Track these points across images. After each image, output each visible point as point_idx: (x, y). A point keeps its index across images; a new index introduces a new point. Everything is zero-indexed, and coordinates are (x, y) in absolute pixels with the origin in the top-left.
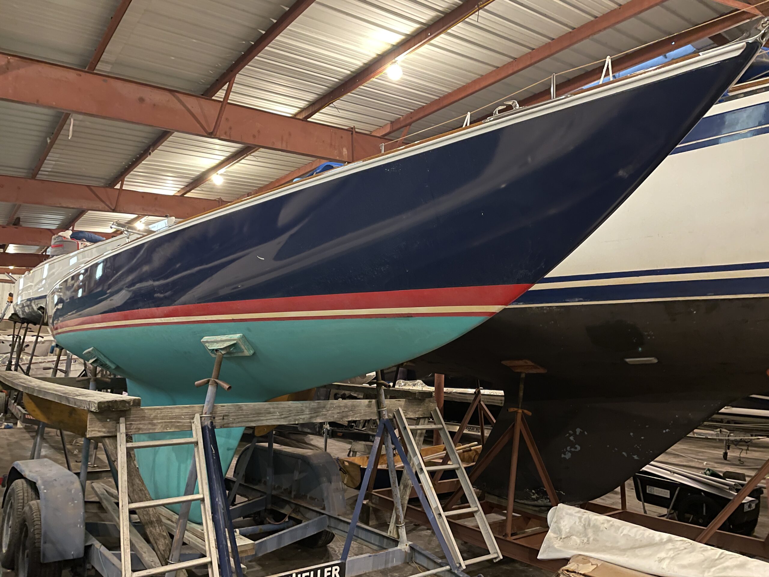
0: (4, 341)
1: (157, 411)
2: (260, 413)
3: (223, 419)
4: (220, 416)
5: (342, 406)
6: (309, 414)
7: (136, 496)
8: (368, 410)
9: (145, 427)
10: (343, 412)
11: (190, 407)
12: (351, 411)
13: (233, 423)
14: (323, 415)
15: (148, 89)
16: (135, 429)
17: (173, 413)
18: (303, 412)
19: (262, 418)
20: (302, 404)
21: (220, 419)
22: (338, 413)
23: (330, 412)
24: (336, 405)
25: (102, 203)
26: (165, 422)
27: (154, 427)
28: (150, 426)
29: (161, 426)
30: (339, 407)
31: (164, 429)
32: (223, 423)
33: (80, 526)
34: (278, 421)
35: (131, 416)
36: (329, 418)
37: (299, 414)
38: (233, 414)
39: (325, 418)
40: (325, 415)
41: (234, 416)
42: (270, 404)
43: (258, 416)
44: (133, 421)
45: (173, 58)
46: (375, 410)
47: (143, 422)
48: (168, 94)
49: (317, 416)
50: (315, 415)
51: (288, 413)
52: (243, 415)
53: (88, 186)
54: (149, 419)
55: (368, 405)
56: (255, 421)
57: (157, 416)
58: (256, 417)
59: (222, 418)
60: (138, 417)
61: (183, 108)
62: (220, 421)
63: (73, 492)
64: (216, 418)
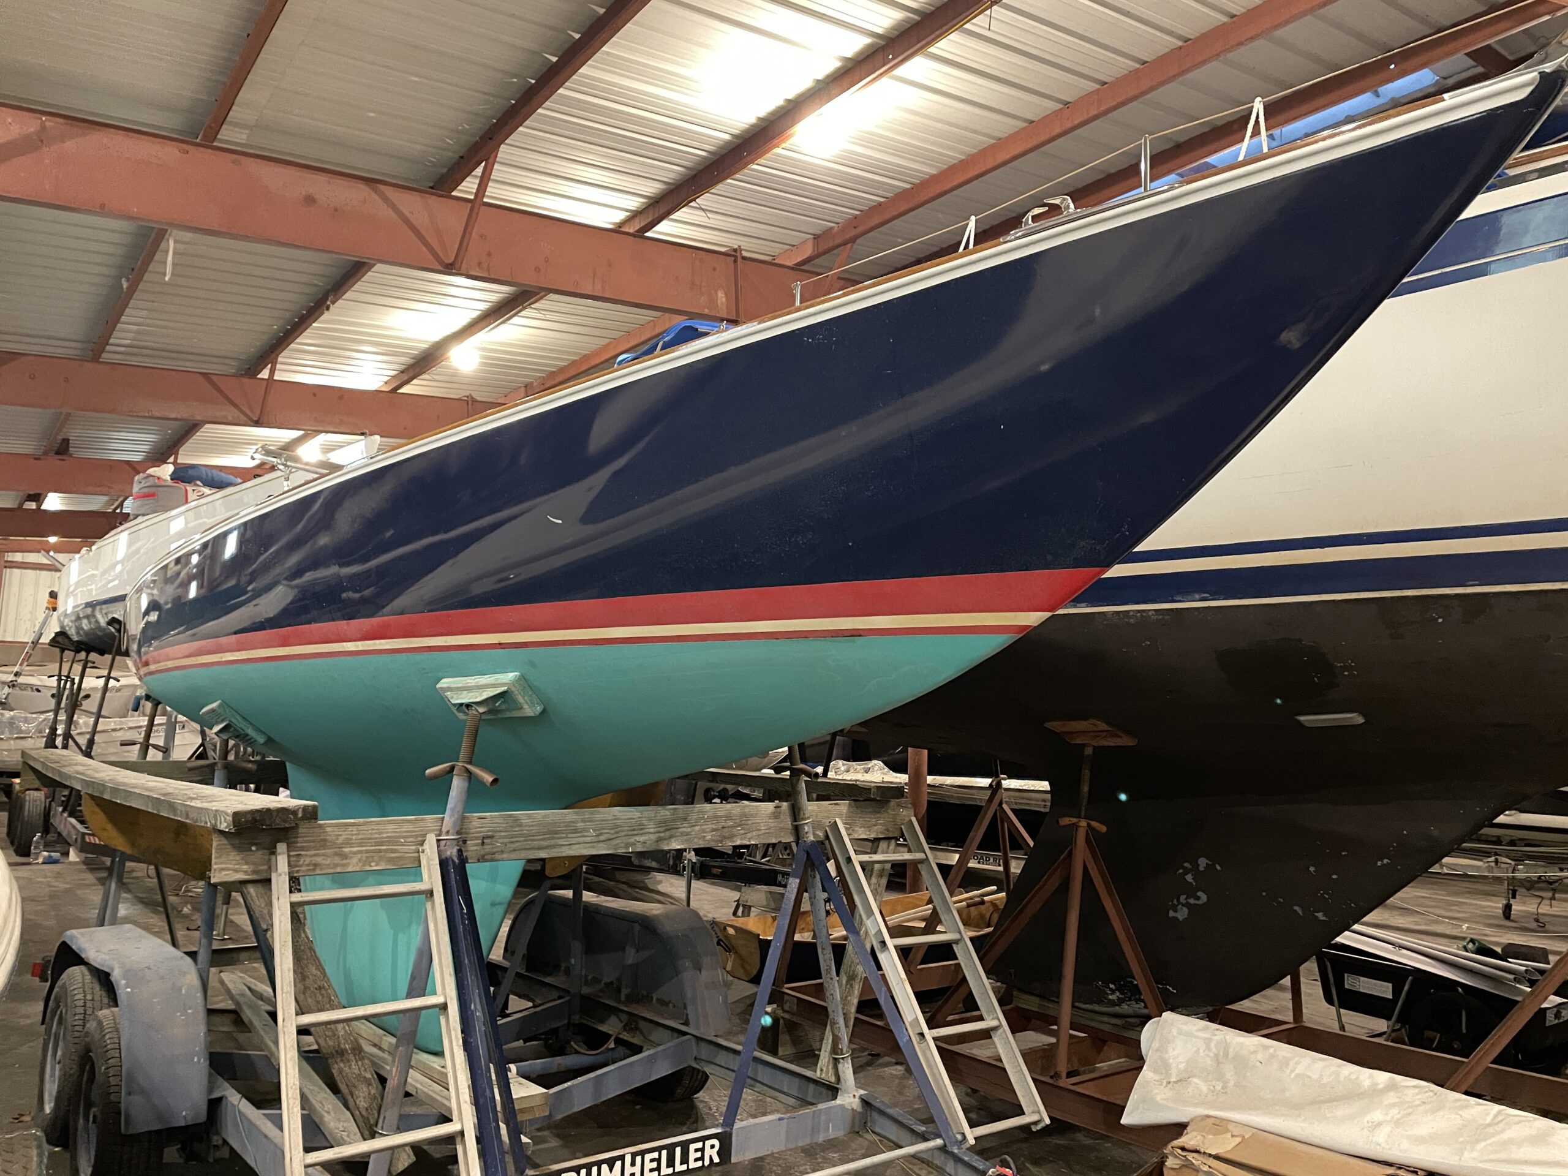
0: (40, 688)
1: (350, 828)
2: (556, 833)
3: (483, 844)
4: (477, 838)
5: (721, 817)
6: (654, 833)
7: (310, 1000)
8: (773, 823)
9: (328, 862)
10: (723, 828)
11: (416, 820)
12: (740, 825)
13: (502, 852)
14: (682, 834)
15: (322, 178)
16: (308, 865)
17: (381, 833)
18: (641, 829)
19: (561, 842)
20: (642, 812)
21: (476, 845)
22: (713, 830)
23: (697, 828)
24: (710, 814)
25: (233, 408)
26: (367, 852)
27: (345, 862)
28: (337, 860)
29: (360, 860)
30: (716, 817)
31: (364, 865)
32: (482, 852)
33: (199, 1060)
34: (593, 847)
35: (300, 840)
36: (696, 840)
37: (635, 832)
38: (503, 834)
39: (686, 841)
40: (688, 834)
41: (505, 837)
42: (576, 813)
43: (553, 838)
44: (302, 849)
45: (373, 115)
46: (788, 822)
47: (322, 851)
48: (361, 186)
49: (671, 837)
50: (668, 833)
51: (612, 831)
52: (521, 835)
53: (205, 375)
54: (334, 845)
55: (773, 813)
56: (546, 847)
57: (351, 839)
58: (549, 839)
59: (480, 841)
60: (313, 841)
61: (395, 216)
62: (475, 848)
63: (183, 991)
64: (468, 842)
